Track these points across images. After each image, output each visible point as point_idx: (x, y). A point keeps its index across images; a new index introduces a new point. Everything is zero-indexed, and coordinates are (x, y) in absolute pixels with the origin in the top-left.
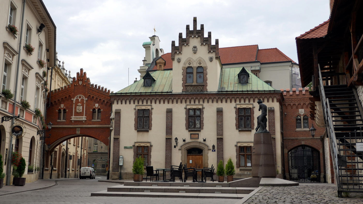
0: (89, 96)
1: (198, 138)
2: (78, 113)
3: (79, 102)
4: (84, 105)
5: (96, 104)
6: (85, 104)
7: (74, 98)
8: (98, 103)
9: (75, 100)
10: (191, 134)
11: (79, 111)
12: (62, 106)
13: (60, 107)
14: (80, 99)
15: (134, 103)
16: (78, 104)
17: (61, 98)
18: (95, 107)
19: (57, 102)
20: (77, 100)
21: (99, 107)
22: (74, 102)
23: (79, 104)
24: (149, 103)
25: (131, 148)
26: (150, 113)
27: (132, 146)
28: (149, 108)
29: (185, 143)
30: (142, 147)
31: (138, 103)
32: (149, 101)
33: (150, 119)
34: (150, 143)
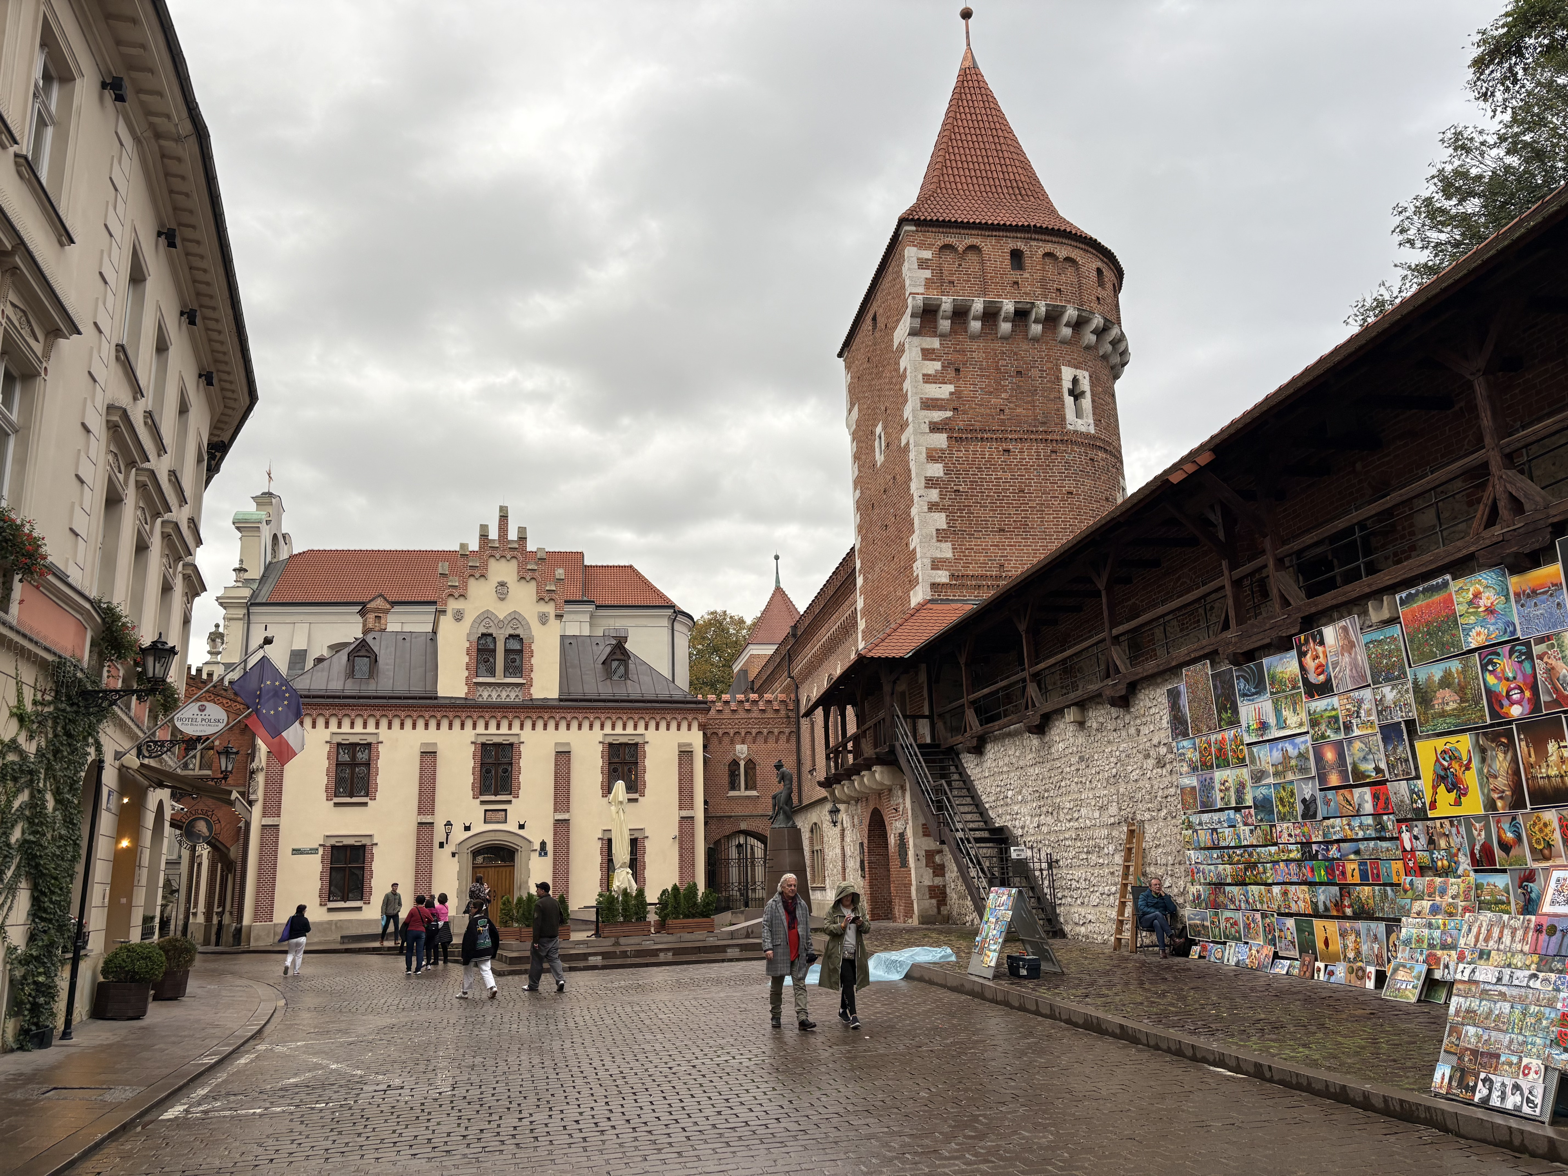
1: (505, 822)
10: (486, 811)
15: (327, 727)
24: (371, 728)
25: (314, 851)
26: (373, 754)
27: (316, 846)
28: (370, 739)
29: (469, 834)
30: (345, 847)
31: (339, 726)
32: (371, 723)
33: (373, 770)
34: (371, 835)
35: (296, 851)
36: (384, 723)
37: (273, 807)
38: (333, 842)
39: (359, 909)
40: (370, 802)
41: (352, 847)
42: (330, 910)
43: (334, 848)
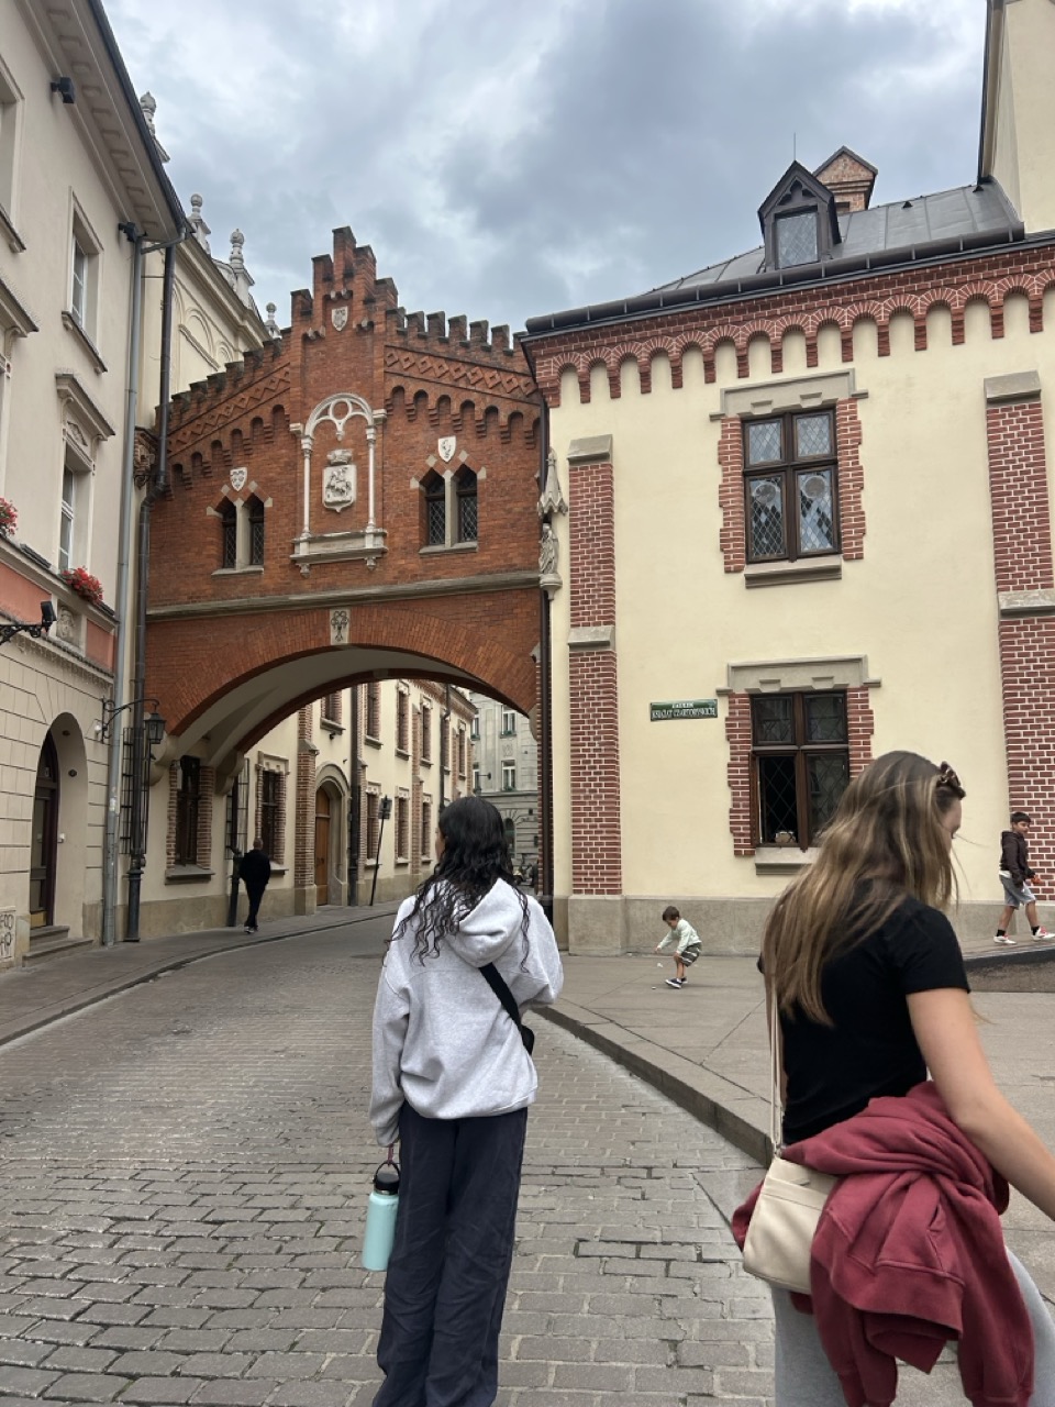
0: (399, 390)
2: (329, 510)
3: (336, 444)
4: (367, 455)
5: (440, 441)
6: (371, 451)
7: (304, 420)
8: (456, 429)
9: (309, 429)
11: (339, 499)
12: (239, 478)
13: (225, 490)
14: (340, 424)
15: (710, 378)
16: (330, 456)
17: (230, 428)
18: (439, 457)
19: (207, 457)
20: (325, 428)
21: (463, 457)
22: (306, 444)
23: (338, 452)
24: (831, 359)
25: (703, 710)
26: (845, 430)
27: (707, 695)
28: (830, 392)
30: (788, 698)
31: (743, 371)
32: (830, 344)
33: (846, 476)
34: (857, 661)
35: (661, 712)
36: (866, 339)
37: (596, 601)
38: (752, 682)
40: (847, 568)
41: (806, 697)
42: (763, 869)
43: (757, 700)
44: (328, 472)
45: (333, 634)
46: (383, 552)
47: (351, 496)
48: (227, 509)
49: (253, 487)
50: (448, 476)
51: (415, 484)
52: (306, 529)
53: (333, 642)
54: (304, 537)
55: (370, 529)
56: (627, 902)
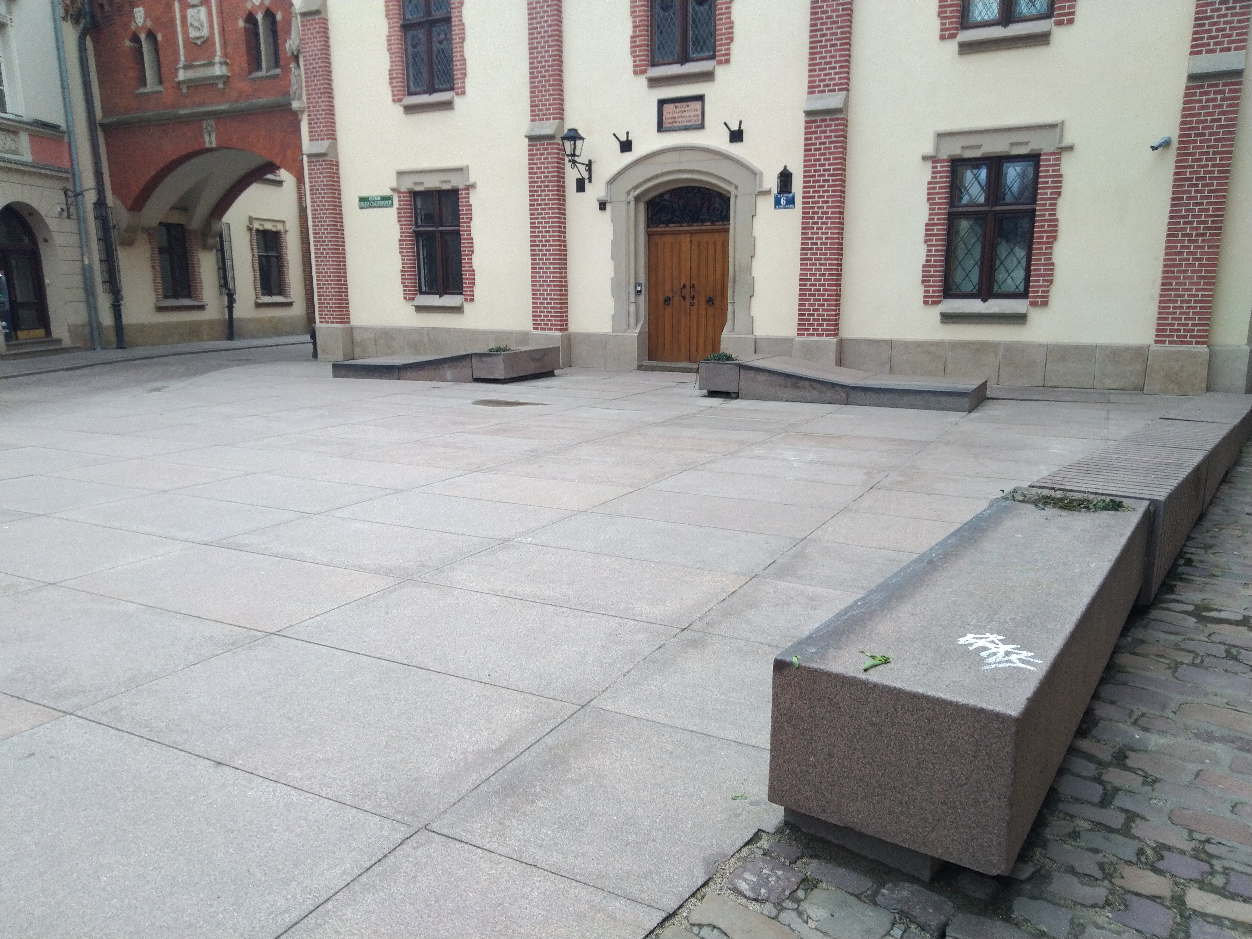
1: (702, 126)
2: (194, 43)
10: (662, 103)
11: (199, 35)
12: (140, 15)
13: (133, 26)
21: (267, 2)
25: (386, 202)
27: (388, 193)
29: (629, 157)
30: (430, 193)
33: (455, 31)
34: (460, 170)
35: (365, 202)
37: (324, 119)
38: (408, 184)
39: (458, 310)
40: (456, 100)
41: (440, 193)
42: (420, 309)
43: (414, 194)
44: (190, 12)
45: (207, 139)
46: (228, 77)
47: (205, 32)
48: (135, 38)
49: (149, 23)
50: (260, 17)
51: (241, 23)
52: (182, 58)
53: (208, 145)
54: (181, 64)
55: (217, 59)
56: (352, 329)
